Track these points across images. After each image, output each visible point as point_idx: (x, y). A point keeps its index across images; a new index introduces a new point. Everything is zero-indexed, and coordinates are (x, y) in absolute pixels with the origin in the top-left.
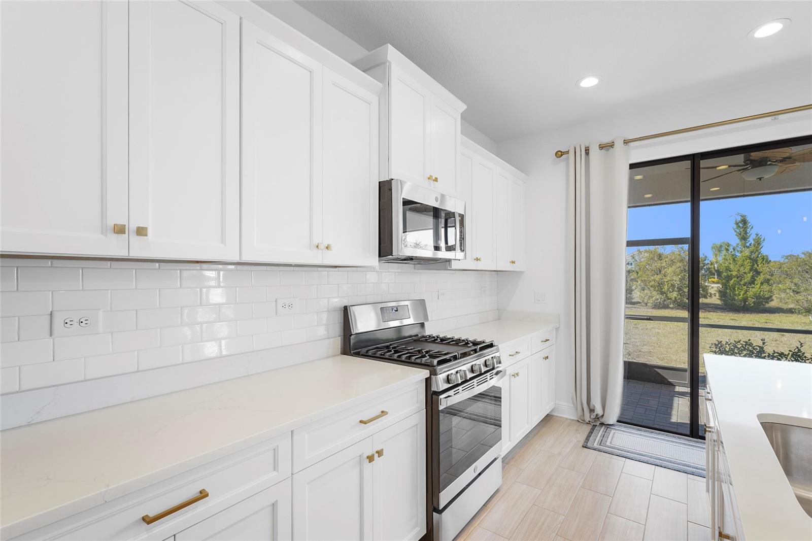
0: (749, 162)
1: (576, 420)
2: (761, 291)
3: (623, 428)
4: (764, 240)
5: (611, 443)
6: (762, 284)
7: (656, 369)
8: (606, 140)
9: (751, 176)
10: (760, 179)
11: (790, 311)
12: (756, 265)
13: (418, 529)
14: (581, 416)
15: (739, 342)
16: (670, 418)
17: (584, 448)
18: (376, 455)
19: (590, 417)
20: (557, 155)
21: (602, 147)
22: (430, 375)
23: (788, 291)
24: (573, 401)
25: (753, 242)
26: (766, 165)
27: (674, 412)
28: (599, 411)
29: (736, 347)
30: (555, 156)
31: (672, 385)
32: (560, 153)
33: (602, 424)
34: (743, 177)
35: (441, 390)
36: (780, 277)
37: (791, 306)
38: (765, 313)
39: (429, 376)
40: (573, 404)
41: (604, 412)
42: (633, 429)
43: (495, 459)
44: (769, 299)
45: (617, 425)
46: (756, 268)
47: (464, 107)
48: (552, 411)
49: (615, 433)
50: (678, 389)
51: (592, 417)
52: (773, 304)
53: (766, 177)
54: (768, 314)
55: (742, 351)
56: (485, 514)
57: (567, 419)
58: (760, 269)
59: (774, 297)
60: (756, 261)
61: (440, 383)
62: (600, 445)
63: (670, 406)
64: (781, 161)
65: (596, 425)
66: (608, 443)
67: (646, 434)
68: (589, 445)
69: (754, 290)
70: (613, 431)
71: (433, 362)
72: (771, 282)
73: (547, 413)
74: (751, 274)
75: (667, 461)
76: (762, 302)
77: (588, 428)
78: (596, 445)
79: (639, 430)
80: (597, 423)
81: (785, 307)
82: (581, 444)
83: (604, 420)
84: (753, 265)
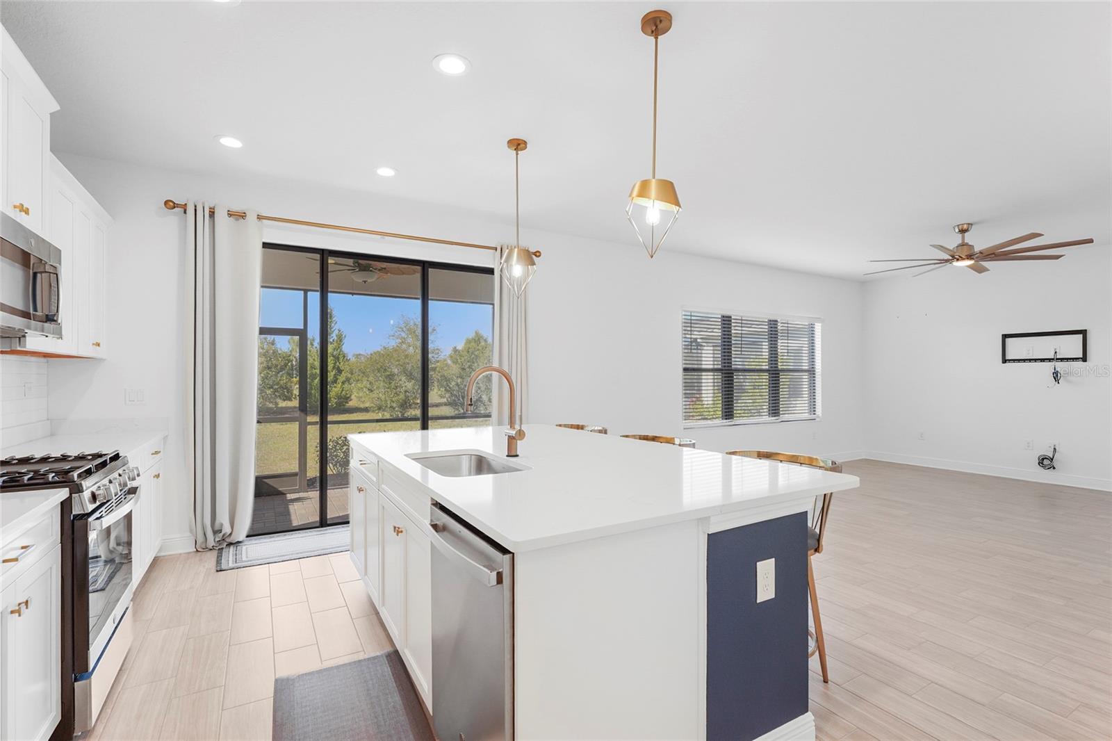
0: (357, 264)
1: (194, 552)
2: (343, 390)
3: (254, 540)
4: (345, 336)
5: (247, 557)
6: (343, 383)
7: (266, 480)
8: (236, 208)
9: (358, 278)
10: (365, 282)
11: (366, 410)
12: (338, 363)
13: (54, 714)
14: (203, 543)
15: (340, 438)
16: (291, 524)
17: (220, 572)
18: (23, 606)
19: (214, 539)
20: (168, 206)
21: (230, 214)
22: (71, 494)
23: (365, 389)
24: (190, 526)
25: (336, 338)
26: (369, 270)
27: (293, 517)
28: (227, 529)
29: (338, 443)
30: (164, 206)
31: (283, 494)
32: (171, 204)
33: (230, 544)
34: (353, 276)
35: (90, 511)
36: (359, 375)
37: (367, 405)
38: (345, 414)
39: (68, 495)
40: (191, 531)
41: (232, 530)
42: (265, 538)
43: (127, 608)
44: (348, 399)
45: (247, 540)
46: (338, 367)
47: (56, 107)
48: (160, 550)
49: (247, 548)
50: (290, 496)
51: (217, 539)
52: (351, 404)
53: (369, 281)
54: (347, 415)
55: (342, 447)
56: (125, 678)
57: (180, 554)
58: (341, 366)
59: (353, 397)
60: (338, 358)
61: (83, 504)
62: (236, 563)
63: (288, 513)
64: (379, 270)
65: (222, 548)
66: (244, 559)
67: (279, 538)
68: (223, 567)
69: (336, 390)
70: (244, 548)
71: (73, 476)
72: (352, 380)
73: (154, 556)
74: (334, 373)
75: (308, 552)
76: (343, 402)
77: (215, 553)
78: (231, 565)
79: (271, 537)
80: (226, 543)
81: (362, 406)
82: (214, 570)
83: (234, 539)
84: (336, 363)
